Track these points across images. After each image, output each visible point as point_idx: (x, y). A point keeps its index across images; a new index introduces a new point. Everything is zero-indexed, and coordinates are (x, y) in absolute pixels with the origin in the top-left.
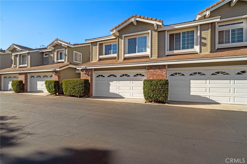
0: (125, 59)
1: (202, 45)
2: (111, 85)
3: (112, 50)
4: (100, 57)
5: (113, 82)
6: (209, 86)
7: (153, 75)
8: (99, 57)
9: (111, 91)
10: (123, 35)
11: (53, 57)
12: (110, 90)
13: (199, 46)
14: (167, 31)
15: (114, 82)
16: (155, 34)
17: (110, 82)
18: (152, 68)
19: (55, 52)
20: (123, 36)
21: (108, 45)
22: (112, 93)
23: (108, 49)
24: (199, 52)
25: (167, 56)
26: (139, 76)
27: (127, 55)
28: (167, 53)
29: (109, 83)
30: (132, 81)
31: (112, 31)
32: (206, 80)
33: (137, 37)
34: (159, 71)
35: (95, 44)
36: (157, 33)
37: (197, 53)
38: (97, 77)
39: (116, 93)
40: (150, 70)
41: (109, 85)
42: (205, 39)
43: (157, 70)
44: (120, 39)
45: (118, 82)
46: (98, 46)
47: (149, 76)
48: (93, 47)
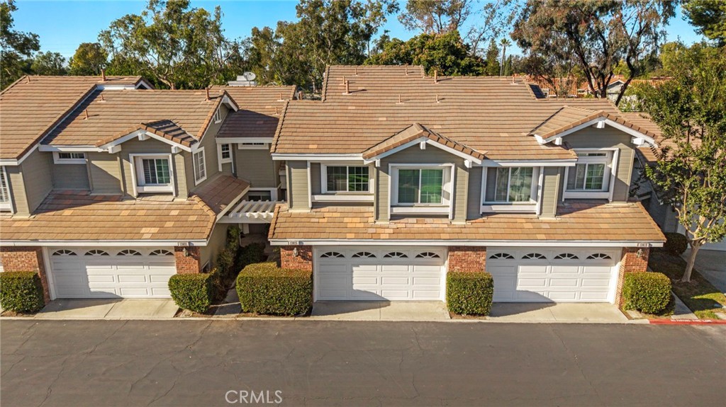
0: (395, 217)
3: (348, 180)
4: (316, 199)
6: (550, 275)
7: (462, 261)
8: (312, 198)
9: (357, 287)
10: (389, 164)
11: (119, 177)
12: (354, 285)
13: (539, 202)
16: (464, 176)
18: (459, 248)
19: (124, 161)
20: (391, 166)
21: (335, 168)
23: (337, 177)
24: (538, 211)
25: (483, 214)
26: (428, 256)
27: (397, 210)
28: (483, 209)
30: (411, 265)
31: (370, 158)
32: (546, 265)
33: (421, 168)
35: (298, 163)
36: (467, 173)
37: (535, 213)
38: (323, 256)
40: (456, 252)
41: (352, 273)
45: (379, 267)
46: (309, 169)
47: (454, 263)
48: (292, 170)
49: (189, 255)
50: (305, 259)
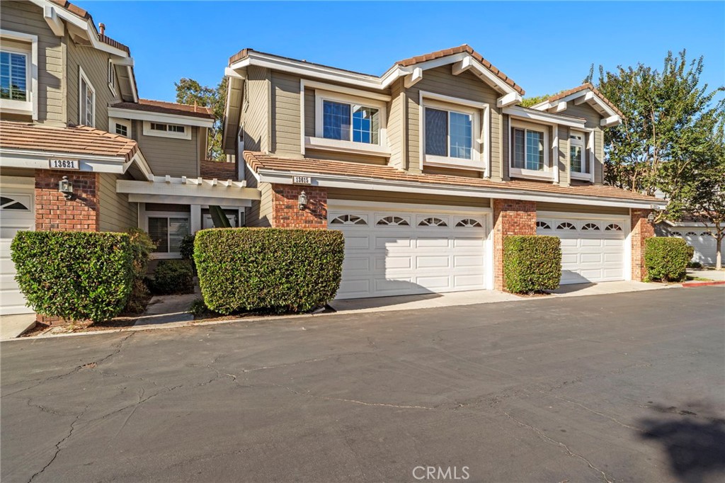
0: (428, 169)
1: (562, 167)
2: (390, 255)
3: (352, 126)
5: (396, 242)
8: (307, 142)
9: (390, 275)
10: (421, 91)
12: (387, 271)
13: (555, 168)
14: (512, 119)
15: (400, 242)
16: (498, 119)
17: (387, 244)
18: (511, 206)
20: (422, 93)
21: (337, 105)
22: (396, 282)
23: (337, 119)
24: (556, 180)
25: (513, 179)
26: (469, 225)
27: (433, 160)
28: (512, 171)
29: (385, 248)
30: (451, 239)
31: (406, 66)
33: (450, 110)
34: (523, 217)
35: (292, 83)
36: (500, 117)
37: (551, 182)
38: (336, 221)
39: (408, 280)
40: (508, 212)
41: (385, 252)
42: (564, 156)
43: (521, 213)
44: (410, 100)
45: (413, 242)
46: (302, 93)
47: (507, 226)
48: (278, 91)
49: (73, 197)
50: (316, 216)
